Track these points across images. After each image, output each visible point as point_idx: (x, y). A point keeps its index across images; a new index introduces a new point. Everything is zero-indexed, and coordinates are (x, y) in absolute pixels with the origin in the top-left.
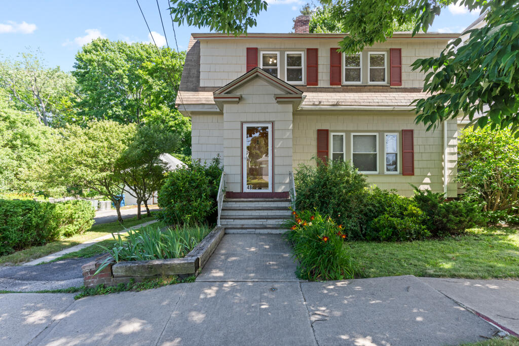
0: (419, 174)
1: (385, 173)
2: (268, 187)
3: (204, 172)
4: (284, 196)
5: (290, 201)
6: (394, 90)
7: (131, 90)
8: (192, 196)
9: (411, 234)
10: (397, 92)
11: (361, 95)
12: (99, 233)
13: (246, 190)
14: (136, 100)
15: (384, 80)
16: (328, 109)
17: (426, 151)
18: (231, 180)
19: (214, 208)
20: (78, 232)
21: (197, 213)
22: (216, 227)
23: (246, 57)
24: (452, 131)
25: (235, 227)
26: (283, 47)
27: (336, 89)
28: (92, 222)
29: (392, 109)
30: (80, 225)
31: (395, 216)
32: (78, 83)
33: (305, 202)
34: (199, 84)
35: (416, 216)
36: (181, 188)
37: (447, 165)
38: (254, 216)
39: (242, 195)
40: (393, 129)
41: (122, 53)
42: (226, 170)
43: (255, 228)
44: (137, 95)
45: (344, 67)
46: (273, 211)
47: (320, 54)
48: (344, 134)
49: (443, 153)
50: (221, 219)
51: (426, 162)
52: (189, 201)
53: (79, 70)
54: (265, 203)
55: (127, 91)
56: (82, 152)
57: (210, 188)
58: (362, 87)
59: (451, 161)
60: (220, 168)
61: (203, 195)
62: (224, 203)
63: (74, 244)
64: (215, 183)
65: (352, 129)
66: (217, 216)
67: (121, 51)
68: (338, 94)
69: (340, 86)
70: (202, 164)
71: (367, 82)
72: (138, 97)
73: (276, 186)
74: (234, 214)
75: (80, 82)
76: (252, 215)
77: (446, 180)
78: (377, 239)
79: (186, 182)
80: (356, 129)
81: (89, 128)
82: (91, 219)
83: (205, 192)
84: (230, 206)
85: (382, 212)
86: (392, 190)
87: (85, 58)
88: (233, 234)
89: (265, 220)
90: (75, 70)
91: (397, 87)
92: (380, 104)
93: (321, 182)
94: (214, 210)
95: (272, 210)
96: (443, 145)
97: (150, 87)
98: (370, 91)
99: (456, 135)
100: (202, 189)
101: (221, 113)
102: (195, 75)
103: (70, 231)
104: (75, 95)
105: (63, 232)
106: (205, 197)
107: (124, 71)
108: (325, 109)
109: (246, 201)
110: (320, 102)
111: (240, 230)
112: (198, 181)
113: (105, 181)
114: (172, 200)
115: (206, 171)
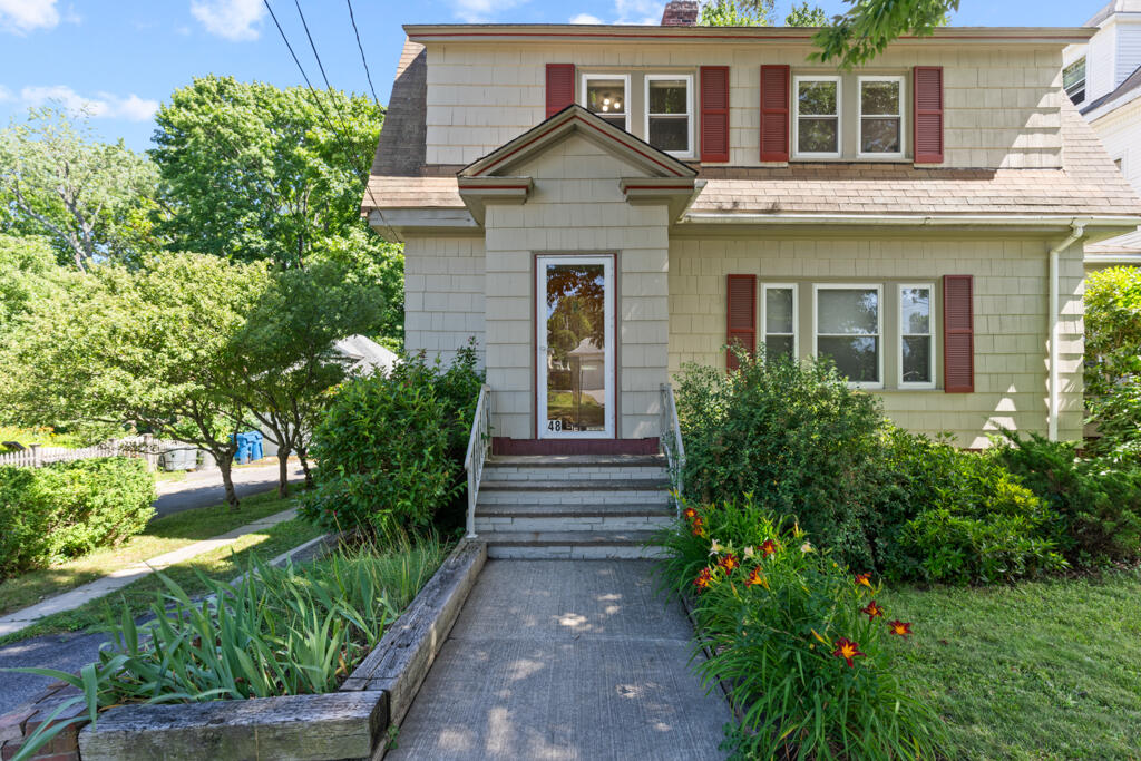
0: (986, 390)
1: (900, 388)
2: (603, 424)
3: (431, 387)
4: (646, 449)
5: (663, 463)
6: (924, 173)
7: (286, 192)
8: (394, 456)
9: (1011, 565)
10: (931, 178)
11: (842, 187)
12: (166, 540)
13: (545, 432)
14: (296, 216)
15: (896, 148)
16: (756, 221)
17: (1004, 332)
18: (507, 404)
19: (458, 483)
20: (106, 540)
21: (408, 503)
22: (462, 543)
23: (544, 89)
24: (1070, 280)
25: (515, 539)
26: (638, 62)
27: (774, 172)
28: (147, 514)
29: (922, 222)
30: (108, 525)
31: (965, 513)
32: (164, 178)
33: (714, 474)
34: (424, 159)
35: (1025, 511)
36: (366, 433)
37: (1058, 366)
38: (569, 506)
39: (534, 446)
40: (922, 274)
41: (263, 108)
42: (493, 380)
43: (572, 544)
44: (298, 206)
45: (796, 115)
46: (618, 493)
47: (734, 81)
48: (794, 286)
49: (1047, 335)
50: (477, 515)
51: (1004, 357)
52: (389, 467)
53: (166, 147)
54: (596, 469)
55: (277, 197)
56: (114, 331)
57: (445, 432)
58: (840, 167)
59: (1068, 357)
60: (479, 373)
61: (425, 451)
62: (488, 470)
63: (86, 579)
64: (462, 415)
65: (815, 273)
66: (467, 507)
67: (262, 103)
68: (781, 184)
69: (786, 164)
70: (430, 364)
71: (855, 154)
72: (301, 210)
73: (625, 422)
74: (513, 501)
75: (169, 174)
76: (561, 505)
77: (1056, 404)
78: (919, 581)
79: (380, 414)
80: (825, 273)
81: (150, 271)
82: (143, 506)
83: (432, 443)
84: (504, 477)
85: (927, 499)
86: (939, 436)
87: (175, 120)
88: (511, 559)
89: (599, 520)
90: (156, 146)
91: (930, 166)
92: (890, 208)
93: (753, 415)
94: (458, 491)
95: (616, 489)
96: (1047, 316)
97: (324, 186)
98: (862, 176)
99: (1080, 290)
100: (425, 434)
101: (479, 232)
102: (414, 136)
103: (77, 542)
104: (158, 206)
105: (60, 544)
106: (431, 458)
107: (263, 148)
108: (751, 221)
109: (547, 465)
110: (735, 203)
111: (530, 549)
112: (415, 412)
113: (195, 404)
114: (340, 467)
115: (441, 381)
